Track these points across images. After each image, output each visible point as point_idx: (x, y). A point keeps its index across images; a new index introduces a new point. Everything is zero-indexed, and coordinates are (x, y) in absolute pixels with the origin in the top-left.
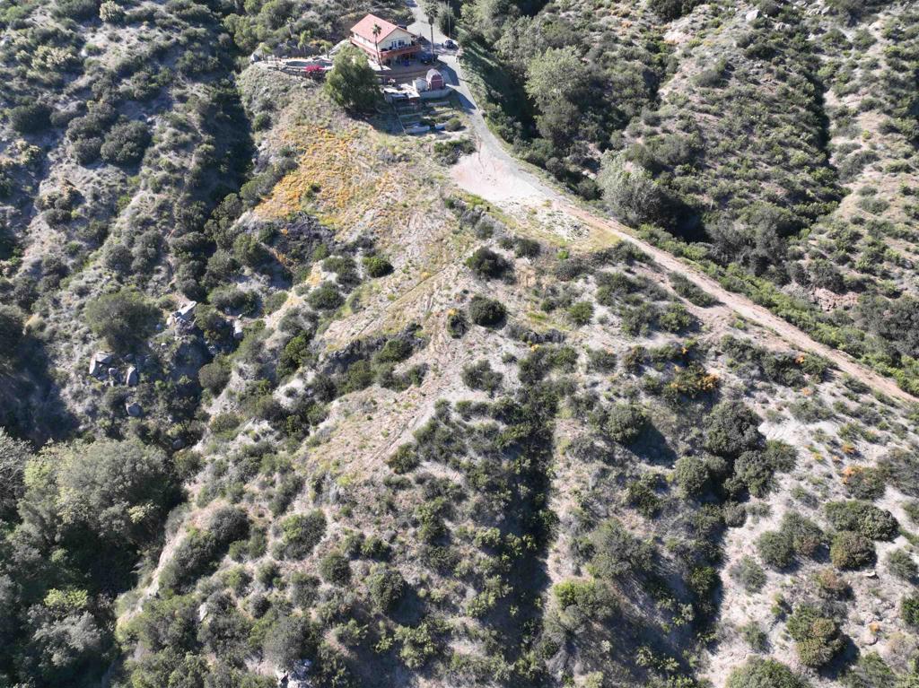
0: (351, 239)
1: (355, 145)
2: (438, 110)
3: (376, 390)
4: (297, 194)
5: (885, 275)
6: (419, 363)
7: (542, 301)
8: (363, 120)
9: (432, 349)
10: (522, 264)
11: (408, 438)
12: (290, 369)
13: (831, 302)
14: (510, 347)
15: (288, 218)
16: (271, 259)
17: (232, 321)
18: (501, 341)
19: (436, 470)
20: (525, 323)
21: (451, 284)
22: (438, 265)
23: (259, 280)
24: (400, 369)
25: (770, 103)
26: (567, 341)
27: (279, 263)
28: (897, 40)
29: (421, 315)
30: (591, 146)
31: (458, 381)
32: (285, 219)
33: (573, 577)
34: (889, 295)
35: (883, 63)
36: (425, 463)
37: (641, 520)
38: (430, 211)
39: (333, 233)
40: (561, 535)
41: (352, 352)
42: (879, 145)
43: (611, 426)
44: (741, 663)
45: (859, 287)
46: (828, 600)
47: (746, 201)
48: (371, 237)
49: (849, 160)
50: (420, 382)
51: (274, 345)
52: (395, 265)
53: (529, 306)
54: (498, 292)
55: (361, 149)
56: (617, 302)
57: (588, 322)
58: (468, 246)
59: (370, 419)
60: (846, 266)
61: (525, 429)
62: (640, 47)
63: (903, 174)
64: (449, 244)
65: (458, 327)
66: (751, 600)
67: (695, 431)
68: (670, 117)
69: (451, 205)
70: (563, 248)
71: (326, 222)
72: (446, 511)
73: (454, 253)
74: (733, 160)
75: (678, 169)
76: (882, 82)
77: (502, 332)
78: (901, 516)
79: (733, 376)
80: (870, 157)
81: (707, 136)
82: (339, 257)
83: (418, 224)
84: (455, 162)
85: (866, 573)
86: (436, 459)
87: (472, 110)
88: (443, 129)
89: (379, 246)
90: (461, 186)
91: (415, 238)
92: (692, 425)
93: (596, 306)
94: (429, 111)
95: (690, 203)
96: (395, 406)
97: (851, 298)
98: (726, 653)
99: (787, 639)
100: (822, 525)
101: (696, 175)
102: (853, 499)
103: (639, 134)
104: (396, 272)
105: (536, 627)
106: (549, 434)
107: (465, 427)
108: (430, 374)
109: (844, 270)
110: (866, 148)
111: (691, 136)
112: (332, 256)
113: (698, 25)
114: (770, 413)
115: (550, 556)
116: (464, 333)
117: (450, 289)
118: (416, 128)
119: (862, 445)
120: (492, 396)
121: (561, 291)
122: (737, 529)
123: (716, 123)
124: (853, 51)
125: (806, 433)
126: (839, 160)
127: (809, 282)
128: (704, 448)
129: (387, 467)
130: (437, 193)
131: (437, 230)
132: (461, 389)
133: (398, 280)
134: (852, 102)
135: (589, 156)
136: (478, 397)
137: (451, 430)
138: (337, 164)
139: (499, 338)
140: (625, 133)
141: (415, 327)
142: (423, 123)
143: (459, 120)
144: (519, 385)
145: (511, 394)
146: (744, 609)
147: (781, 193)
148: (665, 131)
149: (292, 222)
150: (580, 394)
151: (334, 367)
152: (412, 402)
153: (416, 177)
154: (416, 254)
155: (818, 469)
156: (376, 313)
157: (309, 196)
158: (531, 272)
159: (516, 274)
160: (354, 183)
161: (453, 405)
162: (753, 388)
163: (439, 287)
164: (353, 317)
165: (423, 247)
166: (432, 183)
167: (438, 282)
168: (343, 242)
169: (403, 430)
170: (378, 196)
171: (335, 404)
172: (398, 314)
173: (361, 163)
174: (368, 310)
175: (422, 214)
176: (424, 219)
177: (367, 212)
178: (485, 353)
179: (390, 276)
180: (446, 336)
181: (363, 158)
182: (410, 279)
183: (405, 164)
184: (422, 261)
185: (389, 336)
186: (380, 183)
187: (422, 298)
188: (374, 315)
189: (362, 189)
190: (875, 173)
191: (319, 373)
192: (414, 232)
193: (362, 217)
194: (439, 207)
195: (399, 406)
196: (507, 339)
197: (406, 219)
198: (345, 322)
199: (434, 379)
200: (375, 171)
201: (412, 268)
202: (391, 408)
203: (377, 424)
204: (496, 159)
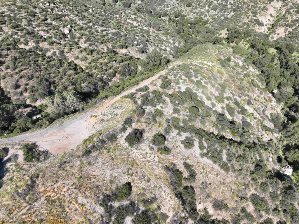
0: (101, 210)
3: (196, 184)
6: (183, 166)
7: (152, 123)
9: (176, 161)
10: (135, 126)
11: (217, 167)
13: (117, 79)
14: (174, 134)
18: (171, 137)
19: (224, 157)
20: (163, 129)
21: (144, 152)
22: (130, 159)
24: (186, 174)
26: (169, 118)
29: (160, 165)
31: (192, 150)
33: (229, 133)
34: (118, 69)
35: (16, 31)
36: (224, 160)
38: (90, 163)
40: (222, 134)
45: (115, 72)
47: (75, 79)
48: (102, 197)
50: (192, 166)
52: (125, 182)
53: (154, 127)
54: (148, 135)
56: (155, 103)
57: (162, 111)
59: (210, 184)
63: (72, 50)
64: (116, 154)
65: (167, 150)
66: (217, 107)
68: (18, 81)
70: (131, 111)
73: (123, 152)
74: (53, 75)
75: (52, 88)
76: (27, 35)
77: (167, 137)
78: (197, 79)
79: (171, 90)
80: (62, 52)
82: (113, 218)
97: (117, 75)
98: (226, 114)
99: (221, 104)
100: (202, 90)
101: (57, 85)
102: (195, 84)
104: (130, 181)
106: (201, 129)
107: (208, 148)
108: (188, 161)
109: (109, 72)
110: (57, 51)
111: (35, 79)
114: (178, 89)
115: (227, 137)
116: (169, 149)
117: (146, 153)
119: (183, 78)
120: (195, 140)
121: (148, 117)
122: (205, 103)
123: (30, 71)
125: (183, 84)
126: (57, 57)
127: (110, 80)
131: (105, 160)
133: (136, 178)
134: (32, 44)
136: (196, 144)
137: (210, 152)
139: (170, 137)
144: (188, 133)
145: (192, 135)
147: (73, 71)
150: (187, 118)
151: (185, 208)
152: (201, 167)
153: (55, 172)
154: (119, 170)
155: (190, 86)
156: (158, 187)
158: (139, 124)
159: (140, 128)
161: (201, 152)
162: (173, 88)
163: (145, 158)
164: (159, 201)
165: (115, 167)
166: (66, 162)
167: (141, 159)
168: (102, 216)
169: (214, 169)
170: (64, 196)
171: (200, 207)
172: (158, 177)
173: (20, 213)
174: (155, 192)
175: (90, 168)
176: (94, 167)
177: (79, 202)
178: (177, 142)
179: (132, 184)
180: (170, 156)
181: (15, 212)
182: (137, 172)
183: (40, 178)
184: (125, 167)
185: (171, 180)
186: (50, 196)
187: (150, 166)
188: (159, 189)
189: (51, 210)
190: (68, 54)
191: (189, 216)
192: (103, 172)
193: (83, 205)
194: (88, 158)
195: (203, 172)
196: (170, 135)
197: (91, 177)
198: (162, 204)
199: (190, 160)
200: (35, 201)
201: (130, 172)
202: (205, 175)
203: (212, 180)
204: (46, 135)
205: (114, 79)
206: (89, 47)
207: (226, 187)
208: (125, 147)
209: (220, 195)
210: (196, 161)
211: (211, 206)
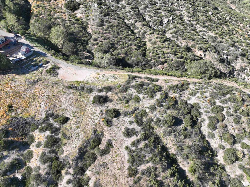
0: (43, 116)
1: (13, 84)
2: (35, 59)
3: (100, 159)
4: (4, 112)
5: (168, 57)
6: (107, 141)
7: (124, 102)
8: (9, 73)
9: (107, 134)
10: (109, 94)
11: (127, 165)
12: (59, 174)
13: (162, 68)
14: (128, 119)
15: (8, 123)
16: (12, 142)
17: (14, 176)
18: (124, 119)
19: (143, 167)
20: (125, 110)
21: (94, 111)
22: (84, 108)
23: (13, 153)
24: (102, 147)
25: (117, 26)
26: (140, 108)
27: (17, 142)
28: (130, 5)
29: (94, 126)
30: (84, 52)
31: (124, 138)
32: (7, 124)
33: (189, 165)
34: (171, 61)
35: (131, 11)
36: (139, 168)
37: (188, 140)
38: (65, 93)
39: (33, 118)
40: (178, 158)
41: (81, 153)
42: (144, 29)
43: (169, 123)
44: (223, 155)
45: (166, 62)
46: (224, 129)
47: (131, 52)
48: (50, 112)
49: (141, 35)
50: (112, 147)
51: (46, 171)
52: (68, 116)
53: (121, 105)
54: (110, 106)
55: (17, 84)
56: (142, 91)
57: (141, 100)
58: (88, 97)
59: (108, 168)
60: (160, 58)
61: (152, 138)
62: (74, 21)
63: (153, 34)
64: (81, 100)
65: (109, 123)
66: (215, 140)
67: (181, 111)
68: (99, 37)
69: (71, 88)
70: (117, 84)
71: (26, 116)
72: (157, 176)
73: (86, 102)
74: (121, 43)
75: (111, 50)
76: (134, 15)
77: (121, 116)
78: (221, 104)
79: (176, 94)
80: (145, 33)
81: (111, 39)
82: (43, 125)
83: (64, 99)
84: (57, 74)
85: (226, 119)
86: (141, 164)
87: (46, 55)
88: (42, 65)
89: (56, 113)
90: (68, 80)
91: (67, 104)
92: (179, 111)
93: (138, 95)
94: (32, 61)
95: (121, 58)
96: (113, 159)
97: (166, 65)
98: (219, 154)
99: (225, 143)
100: (213, 115)
101: (116, 50)
102: (213, 106)
103: (94, 45)
104: (71, 118)
105: (193, 184)
106: (157, 135)
107: (139, 149)
108: (114, 142)
109: (160, 59)
110: (142, 31)
111: (108, 41)
112: (40, 127)
113: (84, 11)
114: (187, 98)
115: (180, 165)
116: (112, 123)
117: (95, 113)
118: (33, 68)
119: (205, 95)
120: (137, 136)
121: (126, 96)
122: (202, 127)
123: (110, 35)
124: (123, 9)
125: (196, 98)
126: (139, 35)
127: (156, 65)
128: (185, 114)
129: (130, 178)
130: (62, 87)
131: (73, 98)
132: (127, 140)
133: (74, 120)
134: (132, 21)
135: (85, 56)
136: (134, 138)
137: (136, 153)
138: (12, 94)
139: (122, 119)
140: (89, 45)
141: (95, 131)
142: (34, 66)
143: (45, 59)
144: (140, 128)
145: (140, 131)
146: (215, 143)
147: (136, 47)
148: (101, 41)
149: (10, 124)
150: (155, 119)
151: (78, 162)
152: (117, 154)
153: (49, 84)
154: (73, 109)
155: (204, 104)
156: (77, 135)
157: (10, 111)
158: (114, 95)
159: (110, 98)
160: (25, 97)
162: (181, 95)
163: (91, 114)
164: (69, 141)
165: (73, 105)
166: (57, 84)
167: (89, 113)
168: (40, 119)
169: (123, 164)
170: (40, 97)
171: (88, 173)
172: (85, 131)
173: (22, 89)
174: (73, 136)
175: (62, 95)
176: (65, 96)
177: (41, 104)
178: (123, 125)
179: (70, 121)
180: (107, 127)
181: (21, 87)
182: (78, 117)
183: (41, 82)
184: (77, 110)
185: (89, 139)
186: (36, 92)
187: (88, 121)
188: (77, 136)
189: (30, 97)
190: (148, 36)
191: (74, 167)
192: (65, 102)
193: (40, 107)
194: (67, 90)
195: (114, 158)
196: (125, 117)
197: (58, 99)
198: (68, 145)
199: (116, 142)
200: (30, 89)
201: (76, 114)
202: (112, 160)
203: (112, 168)
204: (69, 67)
205: (159, 66)
206: (171, 38)
207: (115, 182)
208: (90, 100)
209: (104, 182)
210: (118, 147)
211: (94, 180)
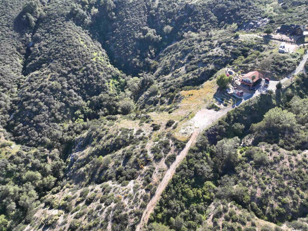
2: (230, 99)
6: (144, 125)
9: (147, 125)
16: (173, 99)
17: (159, 103)
23: (168, 101)
29: (156, 120)
32: (182, 96)
38: (188, 111)
39: (180, 103)
48: (179, 107)
50: (140, 126)
69: (190, 113)
71: (183, 101)
82: (174, 106)
83: (184, 111)
84: (209, 109)
86: (122, 132)
88: (223, 103)
89: (177, 109)
90: (198, 112)
91: (180, 113)
96: (134, 125)
117: (163, 121)
118: (219, 99)
119: (127, 199)
129: (121, 128)
130: (194, 110)
137: (127, 132)
140: (266, 145)
141: (153, 121)
142: (222, 99)
143: (229, 104)
148: (271, 153)
154: (175, 115)
156: (157, 116)
157: (190, 95)
